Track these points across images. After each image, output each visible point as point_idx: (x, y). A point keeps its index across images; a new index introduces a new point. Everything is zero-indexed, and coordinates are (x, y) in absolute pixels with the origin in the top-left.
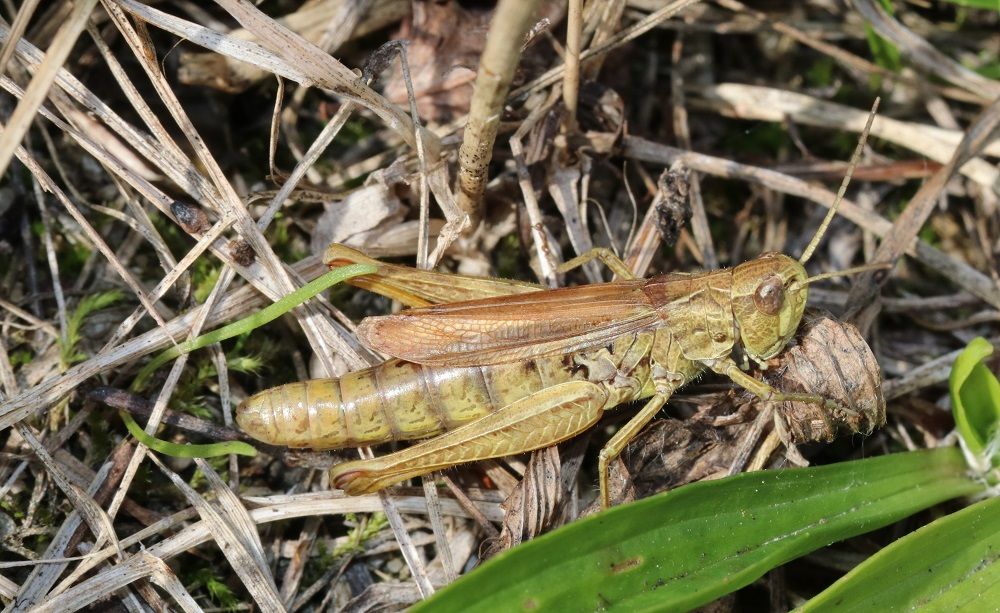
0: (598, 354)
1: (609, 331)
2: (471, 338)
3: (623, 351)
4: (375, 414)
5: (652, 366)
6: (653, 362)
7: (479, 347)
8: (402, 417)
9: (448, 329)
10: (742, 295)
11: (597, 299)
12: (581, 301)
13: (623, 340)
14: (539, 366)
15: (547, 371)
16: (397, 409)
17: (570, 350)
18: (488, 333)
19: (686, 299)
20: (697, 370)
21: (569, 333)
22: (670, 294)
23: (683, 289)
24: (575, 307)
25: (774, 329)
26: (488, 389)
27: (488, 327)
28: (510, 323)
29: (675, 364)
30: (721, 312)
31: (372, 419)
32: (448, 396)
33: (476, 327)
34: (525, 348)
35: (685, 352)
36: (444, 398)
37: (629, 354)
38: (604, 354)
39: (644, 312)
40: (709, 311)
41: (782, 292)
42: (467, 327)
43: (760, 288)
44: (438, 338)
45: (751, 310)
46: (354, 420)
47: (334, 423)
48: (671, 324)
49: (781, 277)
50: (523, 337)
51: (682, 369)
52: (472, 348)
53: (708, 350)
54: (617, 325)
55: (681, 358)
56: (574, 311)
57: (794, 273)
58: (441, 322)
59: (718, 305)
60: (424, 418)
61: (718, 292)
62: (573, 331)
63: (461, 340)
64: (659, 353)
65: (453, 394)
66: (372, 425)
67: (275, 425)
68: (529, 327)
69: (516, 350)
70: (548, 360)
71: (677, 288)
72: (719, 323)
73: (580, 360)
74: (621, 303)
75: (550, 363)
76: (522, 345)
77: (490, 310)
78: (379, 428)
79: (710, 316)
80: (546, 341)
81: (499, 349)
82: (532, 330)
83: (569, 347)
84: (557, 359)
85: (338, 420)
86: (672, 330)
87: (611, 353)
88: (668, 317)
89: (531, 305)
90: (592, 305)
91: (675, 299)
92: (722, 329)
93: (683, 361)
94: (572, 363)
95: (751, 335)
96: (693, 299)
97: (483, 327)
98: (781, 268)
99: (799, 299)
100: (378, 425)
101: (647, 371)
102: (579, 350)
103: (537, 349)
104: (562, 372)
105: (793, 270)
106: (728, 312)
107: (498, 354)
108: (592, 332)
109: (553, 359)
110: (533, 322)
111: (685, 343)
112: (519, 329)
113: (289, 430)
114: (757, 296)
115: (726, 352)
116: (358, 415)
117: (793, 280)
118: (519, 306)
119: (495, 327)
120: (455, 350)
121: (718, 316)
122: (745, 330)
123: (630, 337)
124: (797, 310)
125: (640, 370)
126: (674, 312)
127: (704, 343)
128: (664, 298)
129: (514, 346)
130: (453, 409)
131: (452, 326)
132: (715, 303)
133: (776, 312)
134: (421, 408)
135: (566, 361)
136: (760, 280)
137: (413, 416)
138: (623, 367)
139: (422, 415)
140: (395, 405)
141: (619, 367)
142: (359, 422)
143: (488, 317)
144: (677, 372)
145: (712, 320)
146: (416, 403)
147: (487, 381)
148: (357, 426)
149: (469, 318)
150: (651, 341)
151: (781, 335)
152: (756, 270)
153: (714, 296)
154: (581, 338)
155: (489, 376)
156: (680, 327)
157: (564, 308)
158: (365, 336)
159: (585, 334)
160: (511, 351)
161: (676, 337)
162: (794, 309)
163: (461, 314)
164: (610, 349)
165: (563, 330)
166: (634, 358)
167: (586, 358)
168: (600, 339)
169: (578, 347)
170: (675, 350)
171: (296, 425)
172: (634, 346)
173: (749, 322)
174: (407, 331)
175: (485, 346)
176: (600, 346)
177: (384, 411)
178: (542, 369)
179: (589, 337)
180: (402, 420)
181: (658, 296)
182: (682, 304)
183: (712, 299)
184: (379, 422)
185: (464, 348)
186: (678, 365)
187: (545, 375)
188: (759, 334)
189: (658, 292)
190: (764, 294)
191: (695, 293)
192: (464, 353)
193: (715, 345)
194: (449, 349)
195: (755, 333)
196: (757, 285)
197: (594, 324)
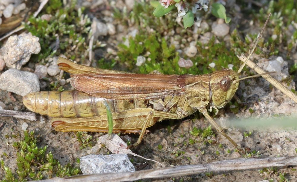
0: (158, 101)
1: (163, 93)
2: (112, 89)
3: (167, 101)
4: (71, 108)
5: (177, 108)
6: (178, 107)
7: (115, 92)
8: (81, 111)
9: (104, 84)
10: (215, 82)
11: (161, 80)
12: (155, 80)
13: (168, 97)
14: (135, 102)
15: (138, 104)
16: (80, 108)
17: (148, 98)
18: (119, 88)
19: (192, 84)
20: (194, 111)
21: (149, 92)
22: (187, 82)
23: (192, 81)
24: (152, 83)
25: (225, 97)
26: (115, 107)
27: (119, 85)
28: (127, 85)
29: (186, 108)
30: (205, 90)
31: (70, 110)
32: (99, 107)
33: (115, 85)
34: (132, 95)
35: (190, 104)
36: (98, 107)
37: (170, 103)
38: (161, 101)
39: (178, 88)
40: (201, 90)
41: (230, 83)
42: (111, 84)
43: (222, 80)
44: (100, 87)
45: (217, 88)
46: (64, 109)
47: (56, 109)
48: (186, 93)
49: (230, 77)
50: (132, 91)
51: (188, 110)
52: (112, 92)
53: (199, 104)
54: (167, 91)
55: (189, 106)
56: (151, 84)
57: (235, 76)
58: (102, 81)
59: (204, 88)
60: (89, 113)
61: (205, 83)
62: (150, 91)
63: (108, 89)
64: (181, 103)
65: (101, 106)
66: (70, 112)
67: (36, 106)
68: (134, 88)
69: (128, 95)
70: (139, 100)
71: (190, 80)
72: (204, 94)
73: (151, 102)
74: (169, 83)
75: (140, 102)
76: (131, 94)
77: (121, 79)
78: (72, 113)
79: (201, 91)
80: (140, 94)
81: (121, 94)
82: (135, 89)
83: (148, 97)
84: (142, 101)
85: (58, 108)
86: (186, 96)
87: (163, 101)
88: (185, 91)
89: (136, 79)
90: (159, 83)
91: (189, 84)
92: (205, 97)
93: (189, 108)
94: (148, 103)
95: (216, 98)
96: (195, 85)
97: (117, 85)
98: (230, 74)
99: (235, 87)
100: (72, 112)
101: (175, 109)
102: (151, 99)
103: (136, 96)
104: (144, 105)
105: (235, 75)
106: (208, 91)
107: (122, 96)
108: (157, 92)
109: (141, 100)
110: (136, 86)
111: (191, 101)
112: (130, 88)
113: (40, 109)
114: (220, 84)
115: (205, 105)
116: (65, 108)
117: (234, 79)
118: (132, 79)
119: (122, 86)
120: (106, 92)
121: (204, 92)
122: (214, 96)
123: (171, 96)
124: (234, 91)
125: (173, 109)
126: (188, 89)
127: (198, 101)
128: (185, 83)
129: (128, 94)
130: (101, 112)
131: (106, 83)
132: (203, 87)
133: (226, 90)
134: (89, 109)
135: (146, 101)
136: (222, 78)
137: (85, 112)
138: (167, 107)
139: (88, 112)
140: (79, 106)
141: (165, 106)
142: (65, 110)
143: (120, 82)
144: (186, 111)
145: (202, 93)
146: (87, 107)
147: (115, 104)
148: (64, 111)
149: (113, 81)
150: (178, 99)
151: (227, 99)
152: (221, 74)
153: (203, 84)
154: (153, 94)
155: (116, 102)
156: (189, 95)
157: (148, 82)
158: (73, 83)
159: (155, 93)
160: (126, 95)
161: (188, 98)
162: (233, 90)
163: (110, 79)
164: (163, 100)
165: (147, 90)
166: (171, 104)
167: (153, 102)
168: (159, 95)
169: (151, 97)
170: (187, 103)
171: (43, 107)
172: (172, 100)
173: (216, 93)
174: (89, 83)
175: (117, 92)
176: (159, 98)
177: (75, 108)
178: (136, 103)
179: (156, 94)
180: (81, 112)
181: (182, 82)
182: (190, 86)
183: (202, 86)
184: (73, 111)
185: (109, 92)
186: (187, 109)
187: (137, 106)
188: (219, 98)
189: (182, 81)
190: (223, 83)
191: (196, 83)
192: (109, 94)
193: (202, 102)
194: (103, 92)
195: (218, 97)
196: (221, 79)
197: (159, 90)
